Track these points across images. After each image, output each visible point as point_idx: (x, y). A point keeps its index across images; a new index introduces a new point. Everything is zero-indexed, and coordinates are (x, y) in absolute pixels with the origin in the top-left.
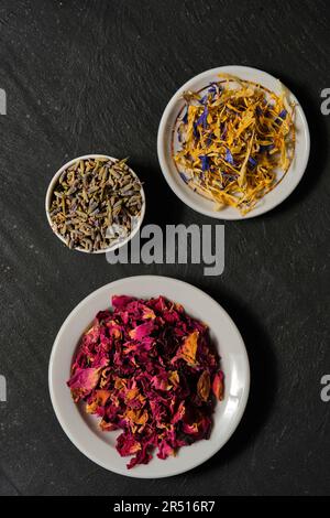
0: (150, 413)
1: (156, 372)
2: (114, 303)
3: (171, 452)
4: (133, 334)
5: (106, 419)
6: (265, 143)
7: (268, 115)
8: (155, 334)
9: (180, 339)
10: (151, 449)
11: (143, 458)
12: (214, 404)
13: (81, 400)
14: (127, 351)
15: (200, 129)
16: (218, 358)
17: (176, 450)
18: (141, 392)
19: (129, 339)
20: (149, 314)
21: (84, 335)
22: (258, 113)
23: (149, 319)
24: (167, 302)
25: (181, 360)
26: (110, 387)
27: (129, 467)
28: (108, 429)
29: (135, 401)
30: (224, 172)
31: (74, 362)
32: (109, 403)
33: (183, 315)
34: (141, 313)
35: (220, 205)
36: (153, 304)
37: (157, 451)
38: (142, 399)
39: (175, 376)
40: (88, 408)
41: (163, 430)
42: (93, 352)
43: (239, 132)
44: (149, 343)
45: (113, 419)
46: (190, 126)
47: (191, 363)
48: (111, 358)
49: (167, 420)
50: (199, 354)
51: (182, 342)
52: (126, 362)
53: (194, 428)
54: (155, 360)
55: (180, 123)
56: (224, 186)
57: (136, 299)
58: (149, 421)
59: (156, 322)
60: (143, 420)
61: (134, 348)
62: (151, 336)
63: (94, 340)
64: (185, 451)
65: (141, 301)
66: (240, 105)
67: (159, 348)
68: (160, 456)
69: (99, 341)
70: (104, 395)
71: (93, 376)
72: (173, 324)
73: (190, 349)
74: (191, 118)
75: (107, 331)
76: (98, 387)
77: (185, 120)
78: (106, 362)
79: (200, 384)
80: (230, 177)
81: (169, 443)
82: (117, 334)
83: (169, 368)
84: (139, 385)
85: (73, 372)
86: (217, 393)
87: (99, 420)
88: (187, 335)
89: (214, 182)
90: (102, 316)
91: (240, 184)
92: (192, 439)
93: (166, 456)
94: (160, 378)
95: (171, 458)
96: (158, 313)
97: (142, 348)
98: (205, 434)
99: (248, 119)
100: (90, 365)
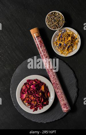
0: (37, 101)
1: (37, 93)
2: (27, 81)
3: (41, 108)
4: (31, 87)
5: (28, 103)
6: (72, 44)
7: (74, 38)
8: (36, 86)
9: (40, 87)
10: (37, 108)
11: (36, 110)
12: (48, 98)
13: (23, 100)
14: (31, 90)
15: (60, 38)
16: (48, 89)
17: (42, 107)
18: (34, 97)
19: (31, 88)
20: (34, 83)
21: (22, 88)
22: (72, 37)
23: (34, 84)
24: (37, 80)
25: (42, 91)
26: (28, 97)
27: (33, 111)
28: (29, 105)
29: (33, 99)
30: (63, 47)
31: (21, 93)
32: (28, 100)
33: (40, 82)
34: (33, 83)
35: (61, 53)
36: (35, 80)
37: (39, 108)
38: (35, 99)
39: (40, 94)
40: (25, 102)
41: (39, 104)
42: (24, 91)
43: (68, 40)
44: (35, 88)
45: (29, 103)
46: (59, 37)
47: (43, 91)
48: (28, 92)
49: (40, 102)
50: (44, 89)
51: (41, 87)
52: (31, 92)
53: (45, 103)
54: (36, 91)
55: (57, 36)
56: (63, 50)
57: (31, 80)
58: (37, 103)
59: (36, 84)
60: (36, 103)
61: (32, 89)
62: (35, 87)
63: (24, 89)
64: (44, 107)
65: (32, 80)
66: (69, 35)
67: (37, 89)
68: (40, 109)
69: (25, 89)
70: (27, 99)
71: (25, 96)
72: (39, 84)
73: (43, 88)
74: (59, 36)
75: (26, 87)
76: (26, 97)
77: (58, 36)
78: (27, 93)
79: (45, 95)
80: (64, 48)
81: (41, 106)
82: (28, 87)
83: (39, 92)
84: (34, 96)
85: (21, 95)
86: (49, 96)
87: (27, 104)
88: (42, 86)
89: (61, 49)
90: (25, 84)
91: (66, 50)
92: (45, 105)
93: (41, 109)
94: (38, 95)
95: (42, 109)
96: (36, 82)
97: (34, 89)
98: (47, 104)
99: (70, 38)
100: (24, 94)
